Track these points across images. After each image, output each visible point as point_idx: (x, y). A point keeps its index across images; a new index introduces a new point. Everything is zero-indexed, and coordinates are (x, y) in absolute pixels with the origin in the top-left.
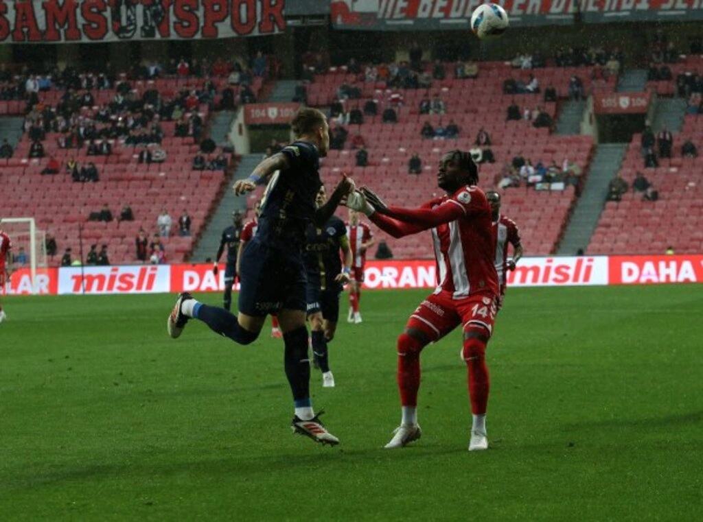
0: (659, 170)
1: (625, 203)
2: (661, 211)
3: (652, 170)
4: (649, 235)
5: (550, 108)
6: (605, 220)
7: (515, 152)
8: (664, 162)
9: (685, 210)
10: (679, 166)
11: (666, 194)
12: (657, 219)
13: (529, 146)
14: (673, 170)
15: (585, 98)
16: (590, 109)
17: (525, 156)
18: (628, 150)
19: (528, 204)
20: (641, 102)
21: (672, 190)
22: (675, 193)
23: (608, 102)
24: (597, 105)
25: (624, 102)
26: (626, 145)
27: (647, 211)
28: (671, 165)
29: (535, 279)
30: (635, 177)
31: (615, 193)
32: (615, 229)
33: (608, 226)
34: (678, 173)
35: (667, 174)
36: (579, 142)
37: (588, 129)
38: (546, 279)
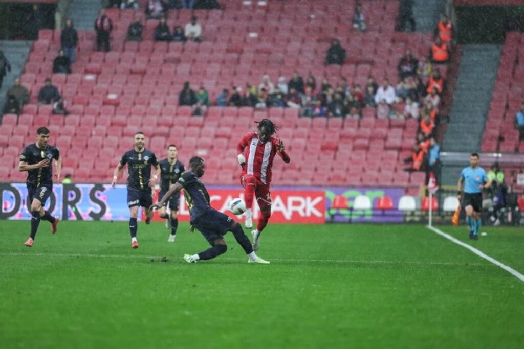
0: (70, 76)
2: (72, 129)
3: (62, 76)
9: (104, 129)
10: (97, 73)
11: (81, 108)
12: (68, 139)
14: (90, 77)
21: (88, 103)
22: (92, 106)
26: (30, 43)
27: (54, 127)
28: (87, 72)
30: (41, 84)
34: (95, 82)
35: (82, 82)
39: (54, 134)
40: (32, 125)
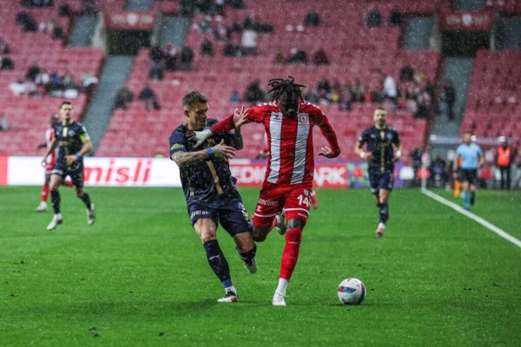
0: (163, 82)
1: (131, 112)
4: (153, 141)
5: (64, 22)
6: (114, 125)
7: (32, 60)
8: (168, 74)
10: (181, 79)
11: (168, 104)
13: (44, 56)
14: (176, 83)
15: (95, 14)
16: (101, 24)
17: (41, 65)
18: (134, 63)
20: (148, 20)
23: (117, 19)
24: (108, 20)
25: (132, 19)
26: (132, 58)
27: (151, 119)
29: (98, 179)
32: (122, 134)
33: (115, 131)
34: (180, 85)
35: (170, 87)
36: (90, 53)
37: (99, 42)
38: (108, 178)
39: (152, 124)
40: (135, 116)
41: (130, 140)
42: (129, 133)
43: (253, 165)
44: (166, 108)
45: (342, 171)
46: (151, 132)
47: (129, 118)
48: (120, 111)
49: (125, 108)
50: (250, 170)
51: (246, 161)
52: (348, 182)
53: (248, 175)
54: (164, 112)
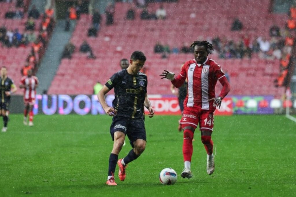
0: (97, 39)
1: (74, 61)
2: (98, 66)
6: (61, 71)
10: (111, 36)
12: (96, 72)
14: (107, 39)
19: (9, 59)
21: (106, 52)
22: (108, 54)
27: (89, 65)
28: (106, 36)
31: (67, 54)
32: (68, 77)
33: (63, 75)
34: (110, 42)
39: (89, 69)
40: (77, 64)
41: (74, 82)
42: (72, 76)
43: (163, 99)
44: (100, 57)
45: (228, 102)
46: (89, 75)
47: (73, 66)
48: (66, 60)
49: (70, 58)
50: (161, 102)
51: (158, 96)
52: (233, 111)
53: (160, 106)
54: (98, 61)
